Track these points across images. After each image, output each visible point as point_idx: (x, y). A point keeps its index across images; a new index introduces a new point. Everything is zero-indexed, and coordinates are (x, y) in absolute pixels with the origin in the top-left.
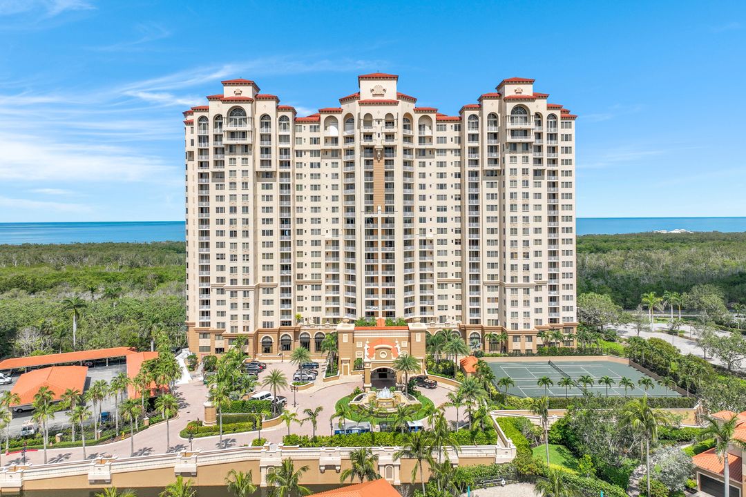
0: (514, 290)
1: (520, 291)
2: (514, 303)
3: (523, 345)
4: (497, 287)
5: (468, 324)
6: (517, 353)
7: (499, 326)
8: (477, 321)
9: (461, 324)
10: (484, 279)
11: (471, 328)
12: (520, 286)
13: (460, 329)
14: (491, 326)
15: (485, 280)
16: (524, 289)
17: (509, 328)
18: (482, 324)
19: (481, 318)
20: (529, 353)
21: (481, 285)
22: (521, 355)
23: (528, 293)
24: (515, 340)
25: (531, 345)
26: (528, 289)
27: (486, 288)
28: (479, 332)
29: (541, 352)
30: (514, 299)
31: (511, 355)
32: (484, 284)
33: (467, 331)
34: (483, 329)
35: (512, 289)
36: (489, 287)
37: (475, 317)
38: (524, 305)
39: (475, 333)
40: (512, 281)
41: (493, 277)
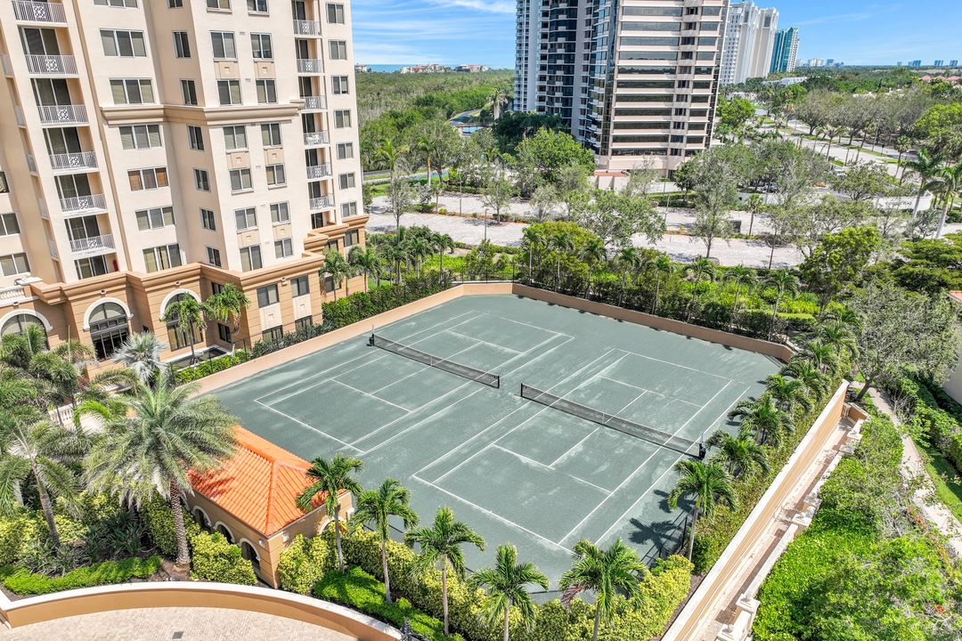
0: (235, 131)
1: (254, 134)
2: (240, 177)
3: (287, 310)
4: (154, 128)
5: (71, 279)
6: (277, 339)
7: (186, 266)
8: (98, 265)
9: (43, 287)
10: (99, 96)
11: (84, 293)
12: (252, 115)
13: (40, 303)
14: (160, 273)
15: (107, 102)
16: (265, 127)
17: (234, 265)
18: (123, 269)
19: (118, 250)
20: (306, 330)
21: (93, 122)
22: (290, 341)
23: (277, 141)
24: (264, 302)
25: (308, 304)
26: (276, 126)
27: (113, 135)
28: (121, 299)
29: (335, 317)
30: (239, 165)
31: (261, 350)
32: (104, 117)
33: (76, 307)
34: (132, 287)
35: (228, 130)
36: (125, 130)
37: (93, 250)
38: (271, 181)
39: (103, 307)
40: (225, 99)
41: (133, 89)
